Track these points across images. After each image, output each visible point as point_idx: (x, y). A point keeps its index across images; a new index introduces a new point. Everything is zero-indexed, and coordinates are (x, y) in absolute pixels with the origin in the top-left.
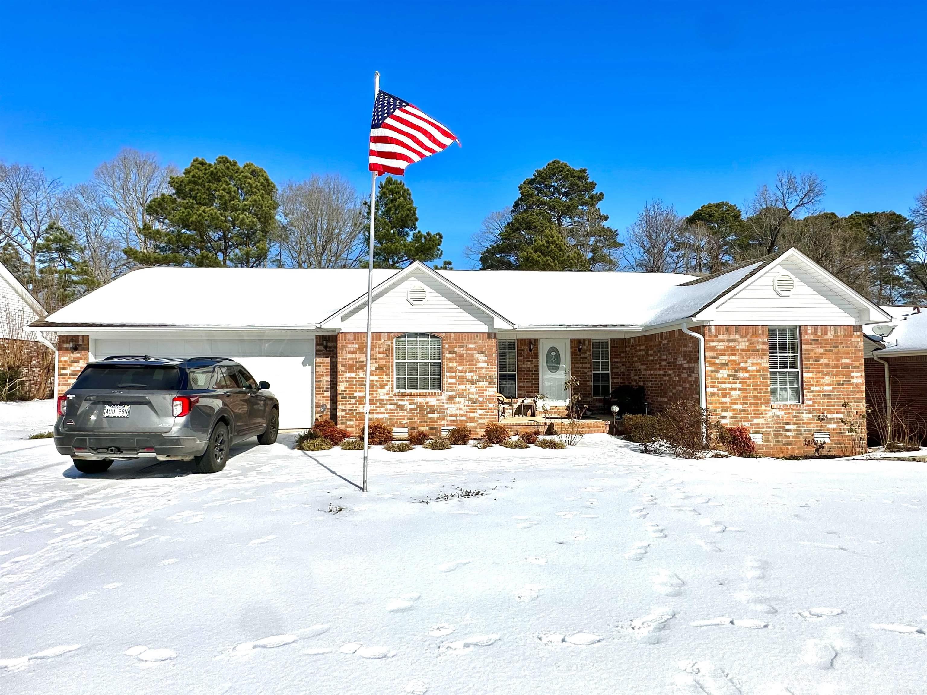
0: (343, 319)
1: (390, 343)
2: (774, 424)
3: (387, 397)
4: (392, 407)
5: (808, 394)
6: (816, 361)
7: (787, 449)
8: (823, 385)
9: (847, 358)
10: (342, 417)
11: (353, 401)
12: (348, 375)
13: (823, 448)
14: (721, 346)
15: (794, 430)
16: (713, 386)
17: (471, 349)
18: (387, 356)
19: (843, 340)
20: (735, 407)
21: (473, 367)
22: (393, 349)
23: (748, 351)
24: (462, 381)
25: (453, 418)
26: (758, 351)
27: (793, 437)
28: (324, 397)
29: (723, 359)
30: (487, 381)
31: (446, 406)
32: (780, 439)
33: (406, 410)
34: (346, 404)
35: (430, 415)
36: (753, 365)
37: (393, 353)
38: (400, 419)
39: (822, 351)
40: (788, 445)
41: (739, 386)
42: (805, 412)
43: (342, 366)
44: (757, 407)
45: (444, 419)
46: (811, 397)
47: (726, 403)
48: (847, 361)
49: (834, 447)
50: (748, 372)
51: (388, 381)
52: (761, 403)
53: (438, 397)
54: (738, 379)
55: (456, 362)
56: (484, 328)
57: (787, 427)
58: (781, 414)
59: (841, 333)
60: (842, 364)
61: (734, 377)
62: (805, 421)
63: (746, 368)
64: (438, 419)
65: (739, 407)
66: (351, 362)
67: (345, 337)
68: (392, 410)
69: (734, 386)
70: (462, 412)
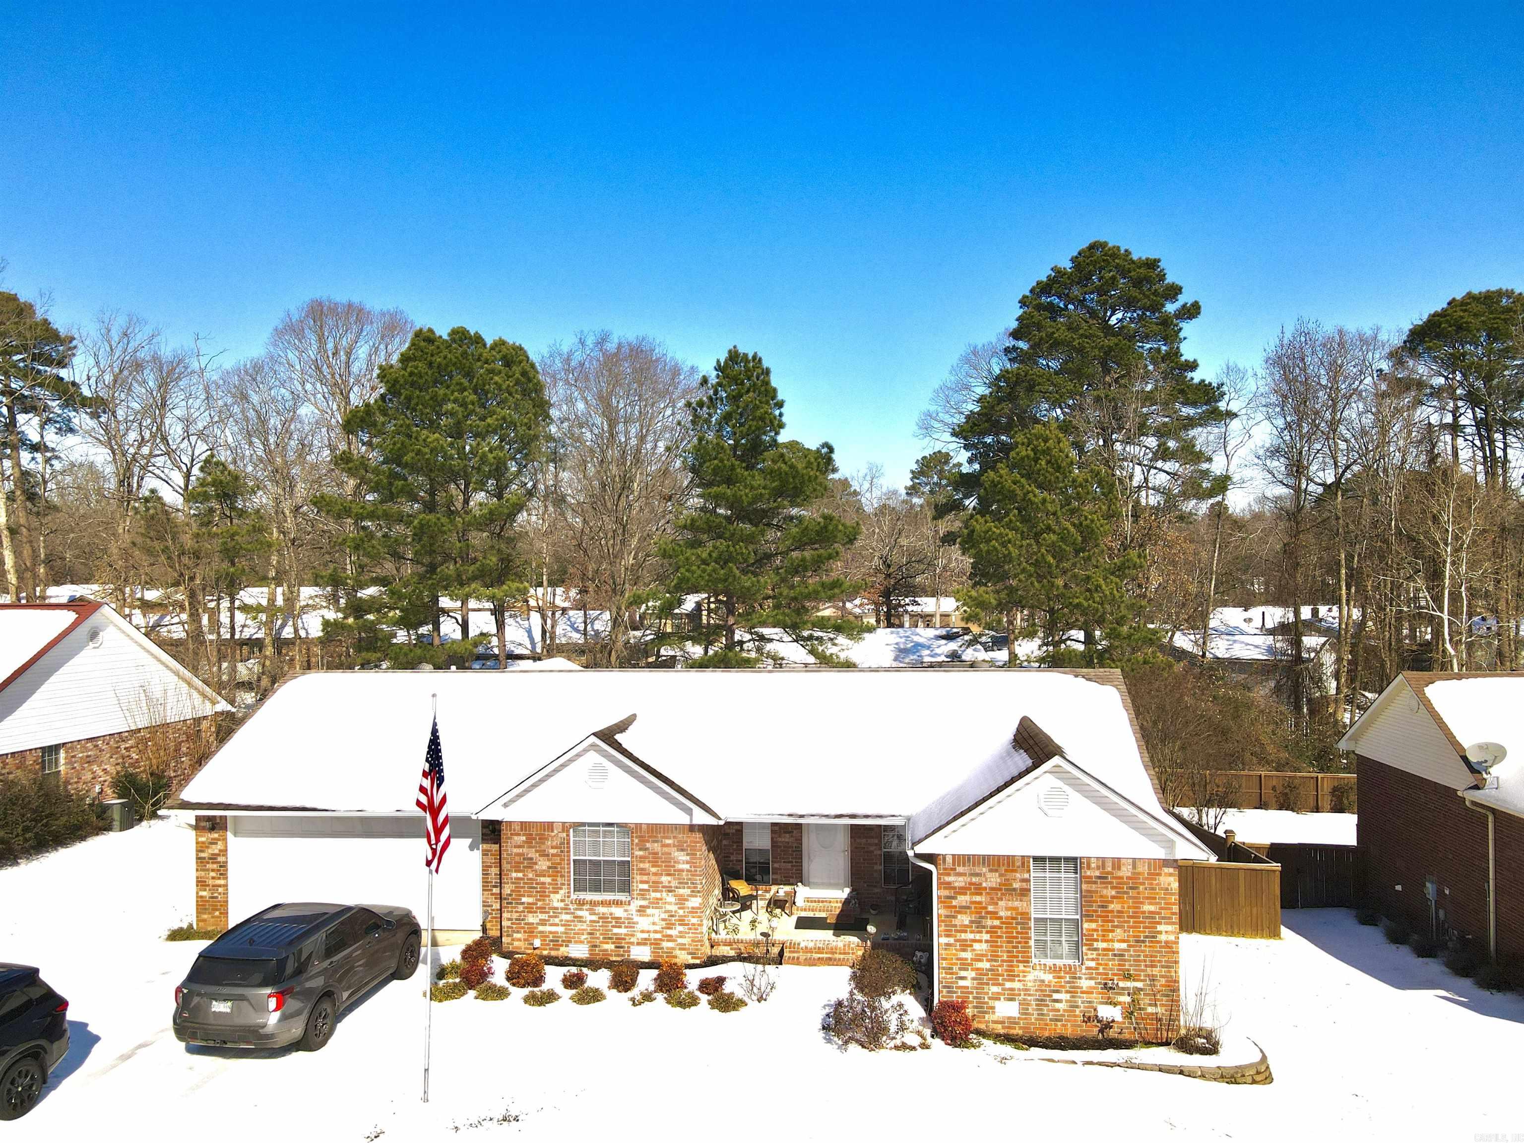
0: (506, 805)
1: (565, 835)
2: (1036, 990)
3: (562, 905)
4: (568, 917)
5: (1089, 952)
6: (1103, 907)
7: (1056, 1025)
8: (1112, 940)
9: (1150, 904)
10: (508, 927)
11: (521, 908)
12: (514, 875)
13: (1111, 1027)
14: (959, 882)
15: (1067, 1001)
16: (947, 936)
17: (668, 845)
18: (562, 852)
19: (1147, 879)
20: (980, 965)
21: (669, 868)
22: (568, 843)
23: (1000, 889)
24: (656, 886)
25: (646, 935)
26: (1015, 889)
27: (1064, 1011)
28: (492, 894)
29: (963, 900)
30: (689, 888)
31: (636, 919)
32: (1045, 1012)
33: (585, 922)
34: (512, 912)
35: (616, 930)
36: (1007, 909)
37: (569, 847)
38: (578, 934)
39: (1113, 893)
40: (1057, 1020)
41: (986, 937)
42: (1083, 977)
43: (508, 863)
44: (1012, 966)
45: (633, 935)
46: (1094, 956)
47: (966, 959)
48: (1152, 908)
49: (1127, 1028)
50: (1000, 918)
51: (564, 884)
52: (1018, 961)
53: (626, 907)
54: (984, 927)
55: (649, 862)
56: (684, 820)
57: (1056, 996)
58: (1048, 977)
59: (1143, 869)
60: (1144, 912)
61: (978, 925)
62: (1084, 989)
63: (996, 913)
64: (626, 935)
65: (985, 965)
66: (517, 859)
67: (511, 826)
68: (568, 921)
69: (978, 937)
70: (658, 928)
